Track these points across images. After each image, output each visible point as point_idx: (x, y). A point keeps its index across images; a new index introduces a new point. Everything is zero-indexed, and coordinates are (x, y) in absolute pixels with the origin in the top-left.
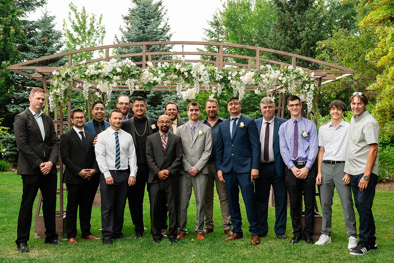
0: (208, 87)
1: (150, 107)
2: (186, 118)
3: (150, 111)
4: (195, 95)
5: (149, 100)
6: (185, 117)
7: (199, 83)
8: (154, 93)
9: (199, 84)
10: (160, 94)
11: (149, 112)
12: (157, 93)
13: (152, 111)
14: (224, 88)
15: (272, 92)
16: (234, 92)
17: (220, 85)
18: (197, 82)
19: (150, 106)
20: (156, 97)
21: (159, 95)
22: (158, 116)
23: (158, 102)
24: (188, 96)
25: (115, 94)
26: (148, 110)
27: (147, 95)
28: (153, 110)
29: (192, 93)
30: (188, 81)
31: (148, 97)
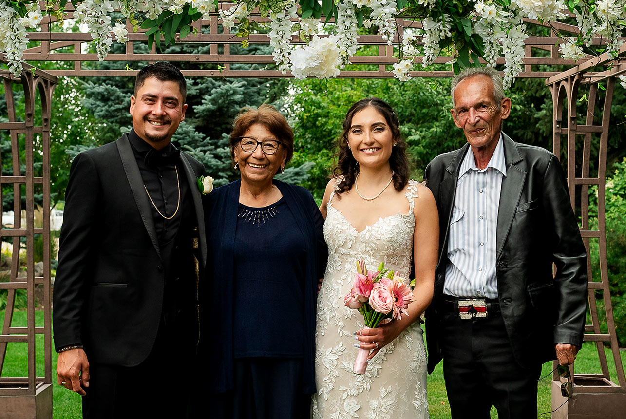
0: (391, 31)
1: (204, 139)
2: (297, 169)
3: (203, 148)
4: (341, 61)
5: (200, 119)
6: (295, 167)
7: (354, 16)
8: (214, 101)
9: (355, 21)
10: (228, 104)
11: (201, 151)
12: (220, 101)
13: (209, 150)
14: (449, 35)
15: (572, 78)
16: (486, 51)
17: (433, 24)
18: (349, 12)
19: (202, 135)
20: (218, 113)
21: (228, 107)
22: (224, 163)
23: (224, 126)
24: (313, 64)
25: (110, 103)
26: (198, 147)
27: (194, 107)
28: (210, 147)
29: (327, 56)
30: (314, 9)
31: (197, 113)
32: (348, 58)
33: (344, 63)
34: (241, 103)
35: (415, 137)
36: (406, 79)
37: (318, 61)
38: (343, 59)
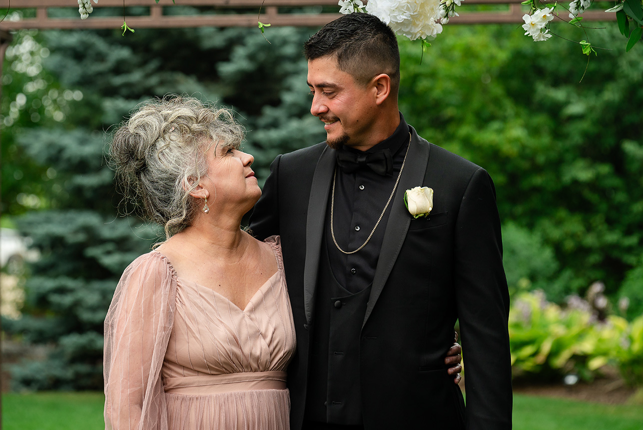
4: (443, 12)
29: (423, 6)
32: (453, 7)
33: (447, 15)
34: (295, 59)
35: (576, 108)
36: (544, 37)
37: (408, 13)
38: (447, 9)
